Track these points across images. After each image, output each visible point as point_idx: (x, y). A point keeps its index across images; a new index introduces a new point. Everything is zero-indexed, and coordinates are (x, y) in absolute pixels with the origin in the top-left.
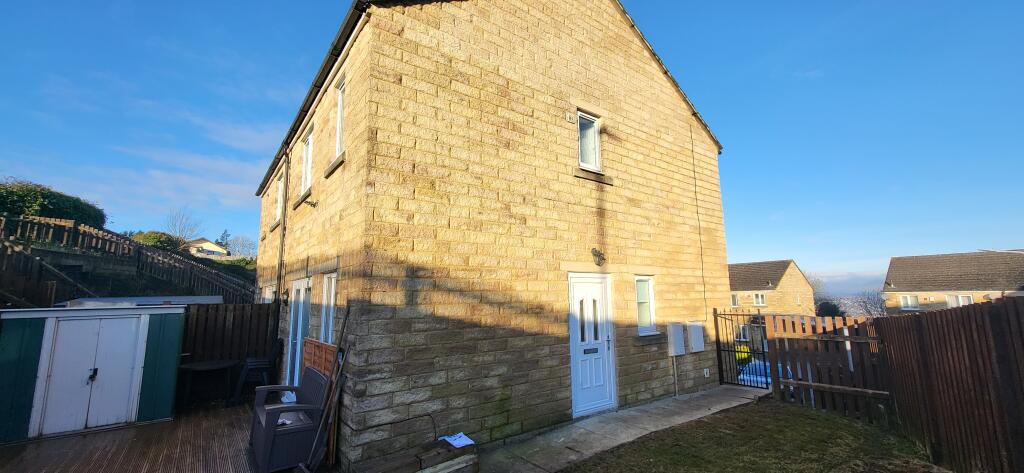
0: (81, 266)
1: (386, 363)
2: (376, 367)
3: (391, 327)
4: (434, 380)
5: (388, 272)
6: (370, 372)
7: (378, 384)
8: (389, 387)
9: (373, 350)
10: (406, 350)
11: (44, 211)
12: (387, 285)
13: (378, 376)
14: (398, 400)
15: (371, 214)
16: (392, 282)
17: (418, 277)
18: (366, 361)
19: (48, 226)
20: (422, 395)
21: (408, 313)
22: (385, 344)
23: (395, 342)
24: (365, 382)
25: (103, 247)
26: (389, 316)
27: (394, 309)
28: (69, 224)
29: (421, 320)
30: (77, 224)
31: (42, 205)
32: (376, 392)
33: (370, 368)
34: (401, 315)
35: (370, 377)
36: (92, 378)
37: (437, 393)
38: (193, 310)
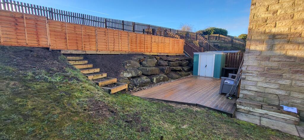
0: (218, 45)
1: (256, 71)
2: (250, 72)
3: (258, 58)
4: (281, 82)
5: (259, 38)
6: (247, 73)
7: (251, 77)
8: (255, 79)
9: (249, 66)
10: (266, 68)
11: (214, 33)
12: (258, 42)
13: (251, 74)
14: (259, 84)
15: (253, 16)
16: (262, 42)
17: (276, 39)
18: (246, 69)
19: (214, 36)
20: (272, 86)
21: (269, 54)
22: (255, 64)
23: (260, 64)
24: (245, 75)
25: (224, 40)
26: (258, 55)
27: (261, 52)
28: (218, 35)
29: (276, 57)
30: (219, 35)
31: (214, 32)
32: (250, 80)
33: (248, 71)
34: (264, 54)
35: (248, 74)
36: (206, 66)
37: (282, 87)
38: (229, 54)
